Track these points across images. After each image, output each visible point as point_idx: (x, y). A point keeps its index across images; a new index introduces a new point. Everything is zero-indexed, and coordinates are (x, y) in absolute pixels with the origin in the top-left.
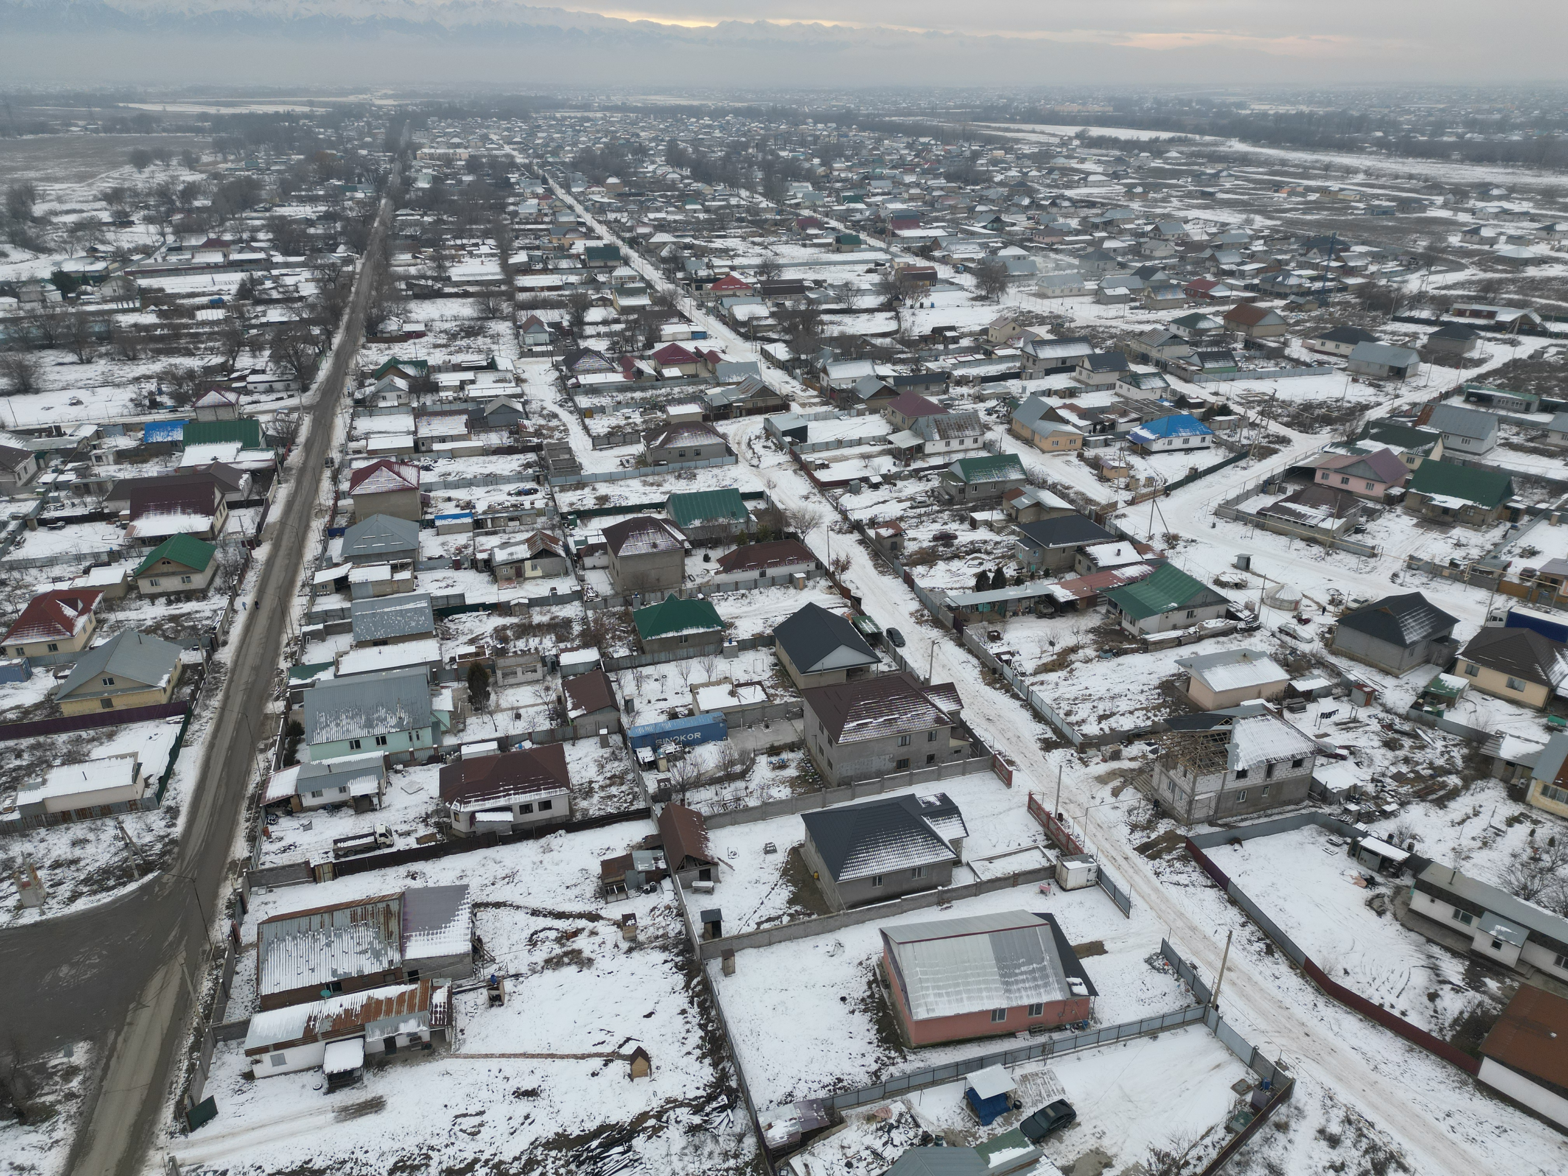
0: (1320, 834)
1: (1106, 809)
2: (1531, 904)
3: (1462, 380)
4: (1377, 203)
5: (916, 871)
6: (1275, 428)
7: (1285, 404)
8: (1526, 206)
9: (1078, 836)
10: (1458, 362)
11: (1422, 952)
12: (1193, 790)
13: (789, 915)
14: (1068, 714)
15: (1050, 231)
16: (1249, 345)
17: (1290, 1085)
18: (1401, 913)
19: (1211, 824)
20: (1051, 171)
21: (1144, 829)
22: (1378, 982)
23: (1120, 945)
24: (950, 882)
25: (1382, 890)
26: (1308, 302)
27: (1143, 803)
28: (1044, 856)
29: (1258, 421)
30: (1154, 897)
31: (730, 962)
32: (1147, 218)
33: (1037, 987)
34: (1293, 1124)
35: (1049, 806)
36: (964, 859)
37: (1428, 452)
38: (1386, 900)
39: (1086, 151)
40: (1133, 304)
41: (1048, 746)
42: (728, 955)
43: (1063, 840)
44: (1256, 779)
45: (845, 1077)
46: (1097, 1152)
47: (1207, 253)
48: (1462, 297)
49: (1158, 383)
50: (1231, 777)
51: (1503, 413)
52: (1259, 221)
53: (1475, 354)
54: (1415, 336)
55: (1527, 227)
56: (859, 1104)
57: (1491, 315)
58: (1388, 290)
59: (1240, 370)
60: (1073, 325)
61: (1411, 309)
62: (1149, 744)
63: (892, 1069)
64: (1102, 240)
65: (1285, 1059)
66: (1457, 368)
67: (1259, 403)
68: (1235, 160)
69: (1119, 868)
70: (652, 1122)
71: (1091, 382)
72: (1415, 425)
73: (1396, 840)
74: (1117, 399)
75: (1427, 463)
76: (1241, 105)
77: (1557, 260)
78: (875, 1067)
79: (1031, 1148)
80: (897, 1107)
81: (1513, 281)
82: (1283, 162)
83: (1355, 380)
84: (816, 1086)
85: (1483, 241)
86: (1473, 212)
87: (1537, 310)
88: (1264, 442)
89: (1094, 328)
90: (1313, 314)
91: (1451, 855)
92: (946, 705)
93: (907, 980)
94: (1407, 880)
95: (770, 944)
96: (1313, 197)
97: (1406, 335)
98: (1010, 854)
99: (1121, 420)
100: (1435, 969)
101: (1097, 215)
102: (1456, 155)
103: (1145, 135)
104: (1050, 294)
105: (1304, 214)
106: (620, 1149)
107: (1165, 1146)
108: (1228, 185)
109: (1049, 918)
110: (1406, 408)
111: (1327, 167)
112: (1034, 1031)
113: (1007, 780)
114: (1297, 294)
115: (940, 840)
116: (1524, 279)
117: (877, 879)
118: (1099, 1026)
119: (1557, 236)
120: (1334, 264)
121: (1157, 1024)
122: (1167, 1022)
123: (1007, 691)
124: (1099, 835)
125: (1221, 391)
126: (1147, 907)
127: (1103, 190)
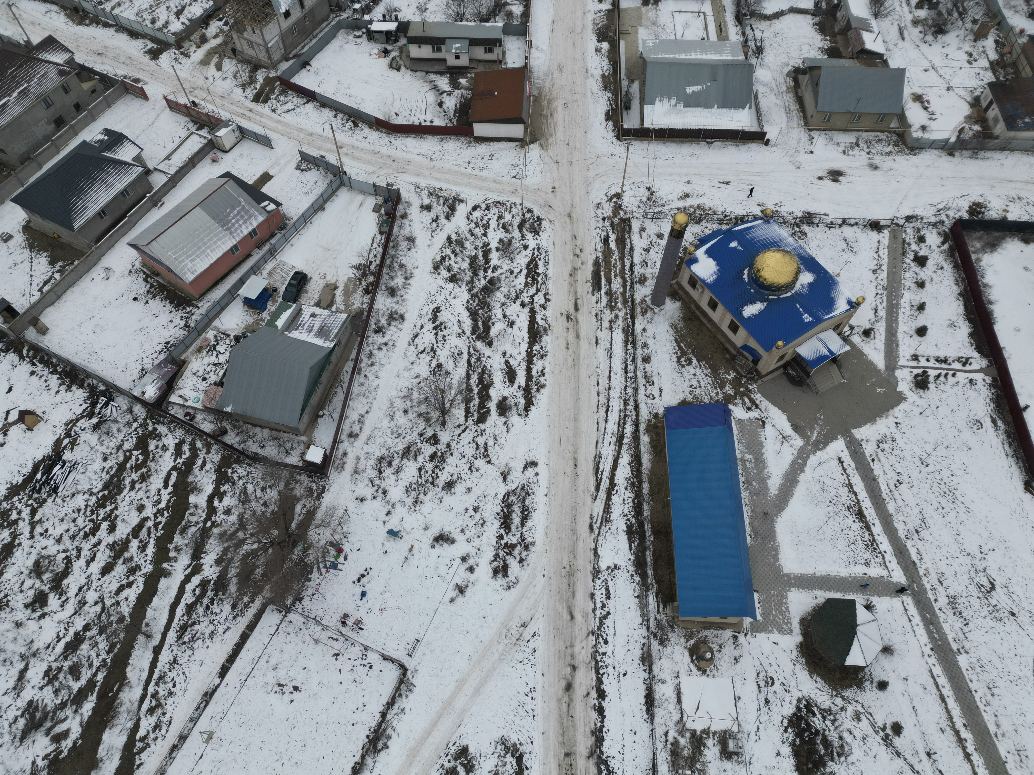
0: (348, 34)
1: (219, 82)
2: (464, 23)
5: (124, 193)
9: (213, 112)
11: (426, 81)
12: (264, 40)
13: (57, 272)
14: (153, 22)
17: (398, 192)
18: (408, 63)
19: (287, 60)
21: (250, 84)
22: (413, 111)
23: (277, 168)
24: (152, 188)
25: (394, 54)
27: (240, 66)
28: (200, 136)
30: (279, 127)
31: (40, 325)
33: (246, 221)
34: (408, 212)
35: (182, 100)
36: (151, 167)
38: (398, 59)
41: (155, 54)
42: (35, 322)
43: (205, 118)
44: (297, 14)
45: (169, 339)
46: (327, 285)
50: (282, 19)
56: (188, 347)
62: (220, 20)
63: (194, 317)
65: (390, 180)
69: (250, 119)
70: (66, 441)
73: (387, 17)
78: (183, 323)
79: (294, 305)
80: (210, 335)
84: (155, 355)
91: (417, 12)
92: (59, 58)
93: (167, 264)
94: (403, 41)
95: (59, 297)
98: (178, 147)
100: (435, 88)
106: (58, 467)
107: (357, 261)
109: (228, 175)
112: (259, 247)
113: (143, 95)
115: (126, 163)
117: (101, 213)
118: (292, 221)
121: (321, 201)
122: (325, 197)
123: (98, 24)
124: (225, 103)
126: (280, 136)
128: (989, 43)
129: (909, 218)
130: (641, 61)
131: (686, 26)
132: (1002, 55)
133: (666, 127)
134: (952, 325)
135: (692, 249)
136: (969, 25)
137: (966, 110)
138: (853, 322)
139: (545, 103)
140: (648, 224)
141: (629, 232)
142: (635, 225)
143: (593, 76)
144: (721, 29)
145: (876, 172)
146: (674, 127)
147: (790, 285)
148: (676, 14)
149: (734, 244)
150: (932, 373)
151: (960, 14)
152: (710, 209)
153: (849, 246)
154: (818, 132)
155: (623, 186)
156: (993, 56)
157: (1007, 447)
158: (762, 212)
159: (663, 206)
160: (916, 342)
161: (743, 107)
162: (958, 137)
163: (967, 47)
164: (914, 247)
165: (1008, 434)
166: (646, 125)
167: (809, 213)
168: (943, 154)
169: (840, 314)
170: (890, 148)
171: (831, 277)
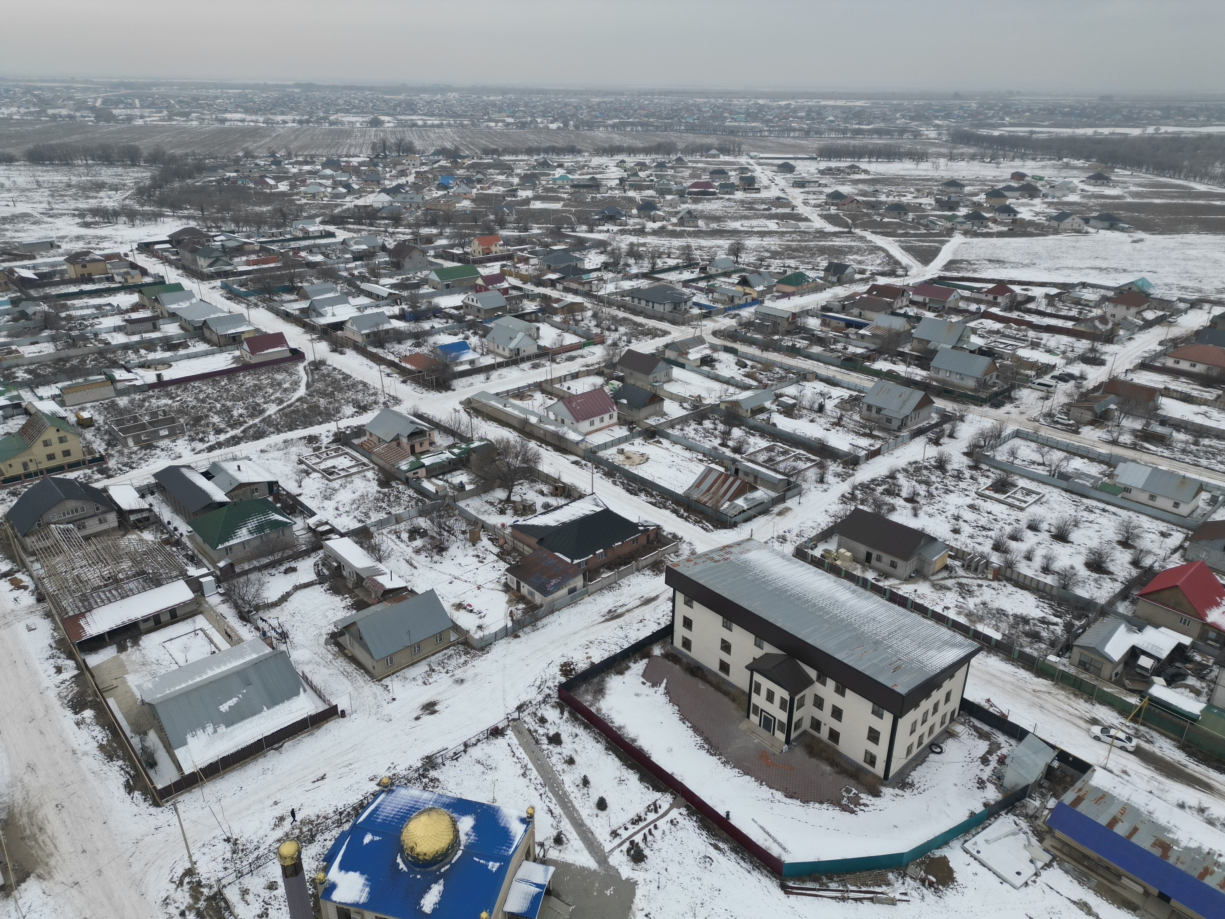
128: (485, 542)
129: (520, 708)
130: (146, 707)
131: (186, 649)
132: (501, 547)
133: (215, 759)
134: (621, 781)
135: (321, 875)
136: (461, 537)
137: (504, 598)
138: (539, 838)
139: (25, 820)
140: (248, 882)
141: (228, 907)
142: (232, 894)
143: (85, 754)
144: (228, 636)
145: (465, 685)
146: (225, 754)
147: (455, 842)
148: (166, 644)
149: (368, 839)
150: (638, 838)
151: (449, 532)
152: (318, 817)
153: (486, 766)
154: (389, 678)
155: (190, 857)
156: (496, 550)
157: (742, 863)
158: (378, 785)
159: (257, 848)
160: (605, 818)
161: (298, 694)
162: (512, 620)
163: (471, 551)
164: (541, 731)
165: (734, 850)
166: (187, 772)
167: (427, 757)
168: (510, 639)
169: (522, 839)
170: (464, 658)
171: (489, 807)
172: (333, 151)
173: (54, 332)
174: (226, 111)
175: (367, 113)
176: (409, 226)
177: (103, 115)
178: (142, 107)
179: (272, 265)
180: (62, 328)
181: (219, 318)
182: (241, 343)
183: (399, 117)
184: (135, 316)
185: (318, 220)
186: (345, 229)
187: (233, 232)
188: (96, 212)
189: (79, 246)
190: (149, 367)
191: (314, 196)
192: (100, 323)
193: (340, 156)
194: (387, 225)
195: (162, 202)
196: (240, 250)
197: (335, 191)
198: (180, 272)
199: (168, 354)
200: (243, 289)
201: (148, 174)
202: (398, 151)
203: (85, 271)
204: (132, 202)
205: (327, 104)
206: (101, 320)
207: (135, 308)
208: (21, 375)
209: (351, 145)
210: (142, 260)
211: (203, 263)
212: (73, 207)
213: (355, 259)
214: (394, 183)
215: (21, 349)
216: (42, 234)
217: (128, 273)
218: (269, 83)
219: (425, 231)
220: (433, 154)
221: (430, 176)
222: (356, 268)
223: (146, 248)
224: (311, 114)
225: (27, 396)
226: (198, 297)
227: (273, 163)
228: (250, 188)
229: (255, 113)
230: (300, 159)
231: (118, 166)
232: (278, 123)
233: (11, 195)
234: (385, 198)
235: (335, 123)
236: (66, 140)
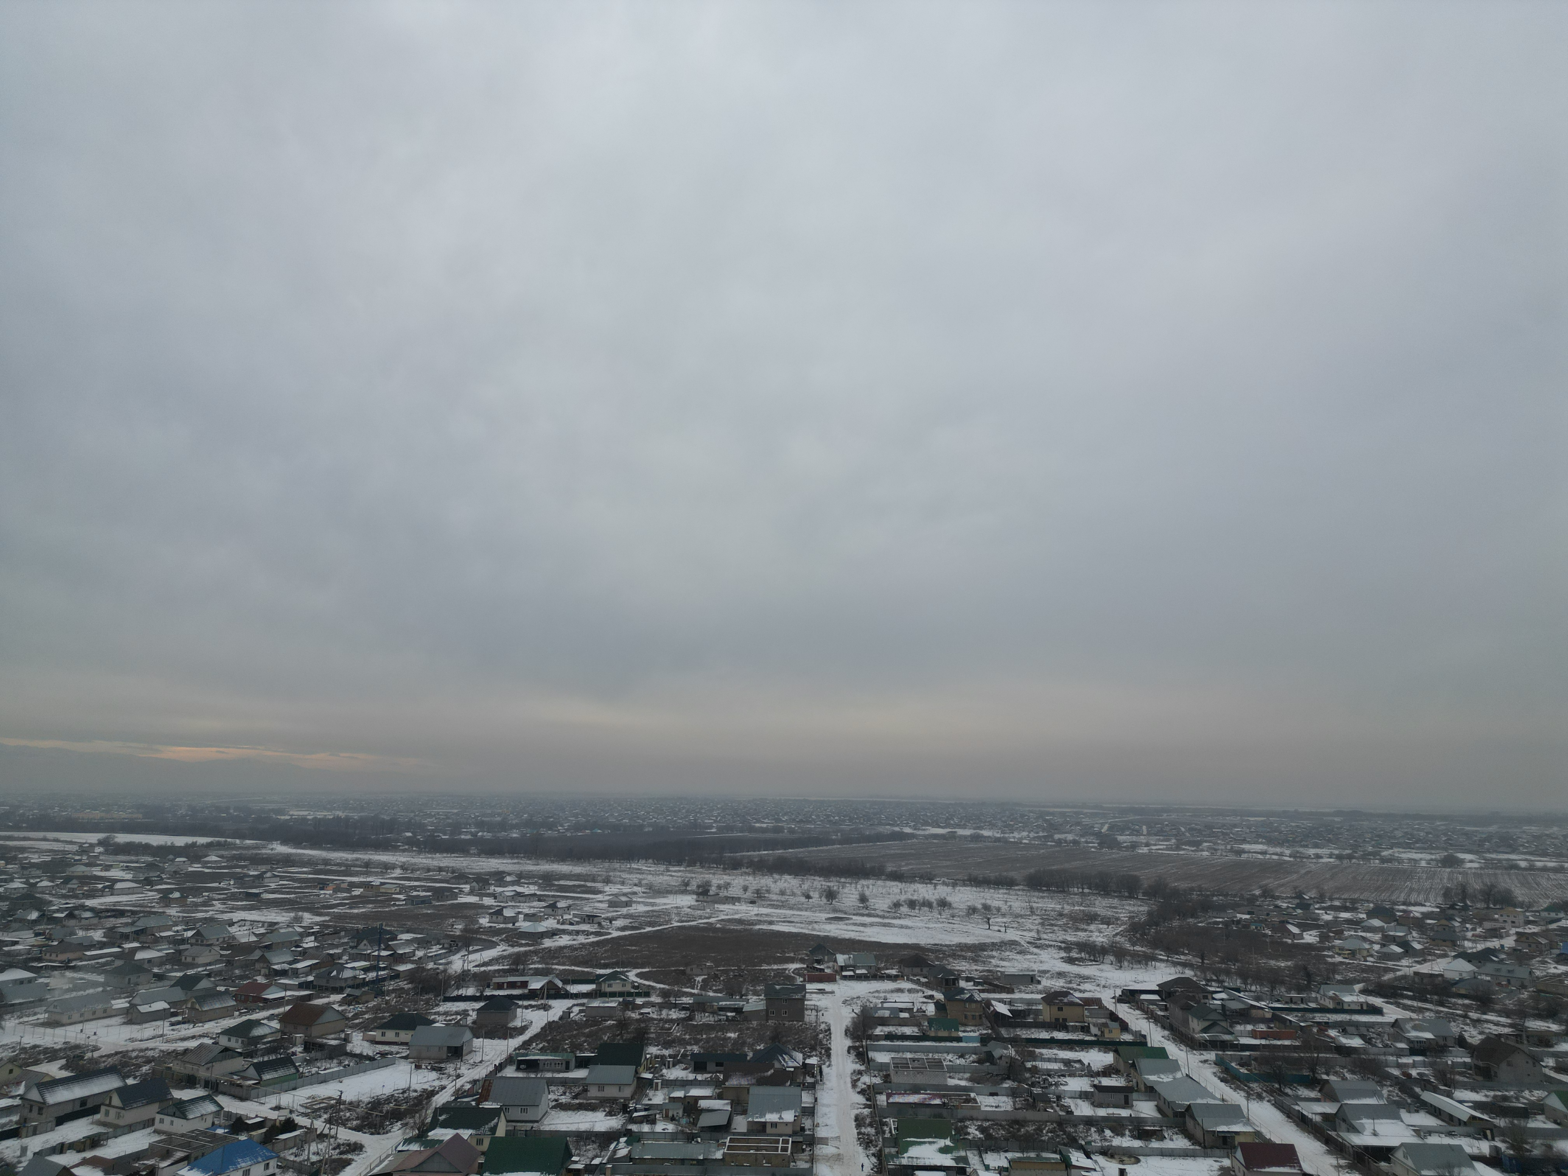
3: (511, 1050)
4: (415, 893)
6: (345, 1135)
7: (353, 1105)
8: (532, 889)
10: (506, 1033)
15: (65, 947)
16: (309, 1046)
20: (67, 880)
26: (364, 993)
29: (326, 1131)
32: (187, 924)
37: (493, 1130)
39: (112, 857)
40: (174, 1019)
47: (257, 955)
48: (498, 971)
49: (211, 1108)
51: (549, 1075)
52: (308, 918)
53: (518, 1023)
54: (465, 1013)
55: (536, 906)
57: (524, 984)
58: (436, 972)
59: (302, 1076)
60: (96, 1054)
61: (458, 988)
64: (134, 951)
66: (505, 1038)
67: (326, 1109)
68: (278, 862)
71: (121, 1122)
72: (478, 1104)
74: (157, 1138)
75: (495, 1141)
76: (281, 812)
77: (564, 932)
81: (535, 952)
82: (326, 862)
83: (418, 1067)
85: (507, 920)
86: (494, 896)
87: (557, 976)
88: (335, 1154)
89: (124, 1054)
90: (370, 1005)
96: (357, 892)
97: (457, 1013)
99: (163, 1164)
101: (126, 924)
102: (473, 850)
103: (180, 841)
104: (65, 1019)
105: (350, 908)
108: (273, 886)
110: (468, 1086)
111: (367, 864)
114: (352, 987)
116: (544, 949)
119: (560, 912)
120: (384, 953)
125: (283, 1103)
127: (133, 898)
172: (1385, 896)
173: (1015, 1084)
174: (1244, 841)
175: (1437, 848)
176: (1507, 1013)
177: (1107, 841)
178: (1149, 834)
179: (1287, 1042)
180: (1024, 1081)
181: (1207, 1106)
182: (1234, 1148)
183: (1488, 855)
184: (1106, 1082)
185: (1358, 987)
186: (1398, 1005)
187: (1238, 990)
188: (1083, 947)
189: (1058, 984)
190: (1112, 1157)
191: (1353, 954)
192: (1066, 1084)
193: (1395, 903)
194: (1467, 1008)
195: (1157, 943)
196: (1245, 1015)
197: (1385, 950)
198: (1166, 1033)
199: (1137, 1144)
200: (1243, 1070)
201: (1145, 909)
202: (1487, 901)
203: (1061, 1015)
204: (1123, 940)
205: (1379, 836)
206: (1067, 1079)
207: (1107, 1072)
208: (973, 1131)
209: (1412, 890)
210: (1124, 1011)
211: (1195, 1026)
212: (1060, 938)
213: (1413, 1052)
214: (1480, 947)
215: (979, 1099)
216: (1025, 965)
217: (1105, 1025)
218: (1301, 810)
219: (1536, 1025)
220: (1547, 909)
221: (1543, 941)
222: (1414, 1065)
223: (1130, 997)
224: (1355, 847)
225: (973, 1158)
226: (1185, 1071)
227: (1298, 906)
228: (1265, 935)
229: (1281, 844)
230: (1337, 903)
231: (1113, 897)
232: (1309, 857)
233: (1004, 920)
234: (1464, 967)
235: (1390, 860)
236: (1067, 866)
